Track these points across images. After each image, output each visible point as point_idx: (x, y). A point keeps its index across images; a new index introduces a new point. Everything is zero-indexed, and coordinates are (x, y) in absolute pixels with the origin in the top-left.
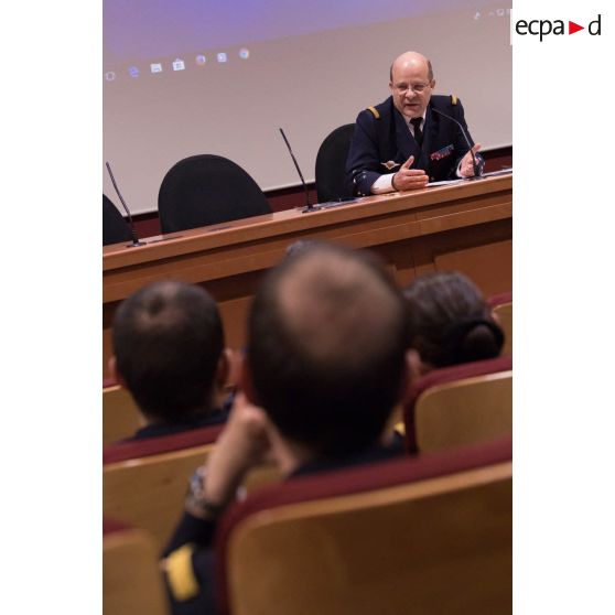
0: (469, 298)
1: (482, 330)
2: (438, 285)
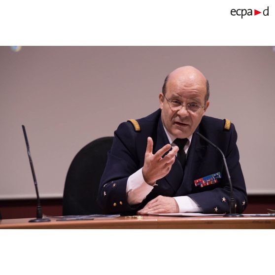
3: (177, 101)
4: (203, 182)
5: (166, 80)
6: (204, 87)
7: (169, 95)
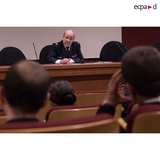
0: (68, 88)
1: (70, 95)
2: (61, 84)
3: (67, 38)
4: (73, 57)
5: (65, 33)
6: (74, 35)
7: (65, 36)
